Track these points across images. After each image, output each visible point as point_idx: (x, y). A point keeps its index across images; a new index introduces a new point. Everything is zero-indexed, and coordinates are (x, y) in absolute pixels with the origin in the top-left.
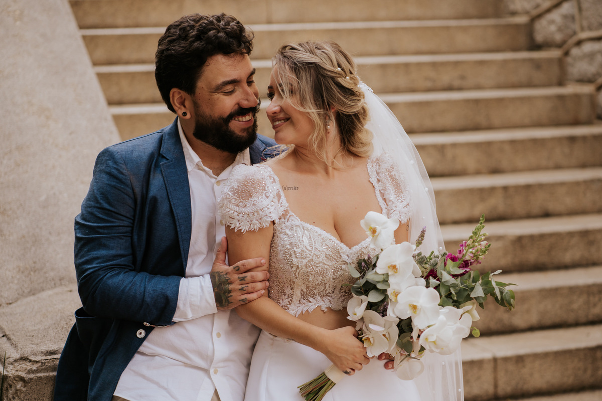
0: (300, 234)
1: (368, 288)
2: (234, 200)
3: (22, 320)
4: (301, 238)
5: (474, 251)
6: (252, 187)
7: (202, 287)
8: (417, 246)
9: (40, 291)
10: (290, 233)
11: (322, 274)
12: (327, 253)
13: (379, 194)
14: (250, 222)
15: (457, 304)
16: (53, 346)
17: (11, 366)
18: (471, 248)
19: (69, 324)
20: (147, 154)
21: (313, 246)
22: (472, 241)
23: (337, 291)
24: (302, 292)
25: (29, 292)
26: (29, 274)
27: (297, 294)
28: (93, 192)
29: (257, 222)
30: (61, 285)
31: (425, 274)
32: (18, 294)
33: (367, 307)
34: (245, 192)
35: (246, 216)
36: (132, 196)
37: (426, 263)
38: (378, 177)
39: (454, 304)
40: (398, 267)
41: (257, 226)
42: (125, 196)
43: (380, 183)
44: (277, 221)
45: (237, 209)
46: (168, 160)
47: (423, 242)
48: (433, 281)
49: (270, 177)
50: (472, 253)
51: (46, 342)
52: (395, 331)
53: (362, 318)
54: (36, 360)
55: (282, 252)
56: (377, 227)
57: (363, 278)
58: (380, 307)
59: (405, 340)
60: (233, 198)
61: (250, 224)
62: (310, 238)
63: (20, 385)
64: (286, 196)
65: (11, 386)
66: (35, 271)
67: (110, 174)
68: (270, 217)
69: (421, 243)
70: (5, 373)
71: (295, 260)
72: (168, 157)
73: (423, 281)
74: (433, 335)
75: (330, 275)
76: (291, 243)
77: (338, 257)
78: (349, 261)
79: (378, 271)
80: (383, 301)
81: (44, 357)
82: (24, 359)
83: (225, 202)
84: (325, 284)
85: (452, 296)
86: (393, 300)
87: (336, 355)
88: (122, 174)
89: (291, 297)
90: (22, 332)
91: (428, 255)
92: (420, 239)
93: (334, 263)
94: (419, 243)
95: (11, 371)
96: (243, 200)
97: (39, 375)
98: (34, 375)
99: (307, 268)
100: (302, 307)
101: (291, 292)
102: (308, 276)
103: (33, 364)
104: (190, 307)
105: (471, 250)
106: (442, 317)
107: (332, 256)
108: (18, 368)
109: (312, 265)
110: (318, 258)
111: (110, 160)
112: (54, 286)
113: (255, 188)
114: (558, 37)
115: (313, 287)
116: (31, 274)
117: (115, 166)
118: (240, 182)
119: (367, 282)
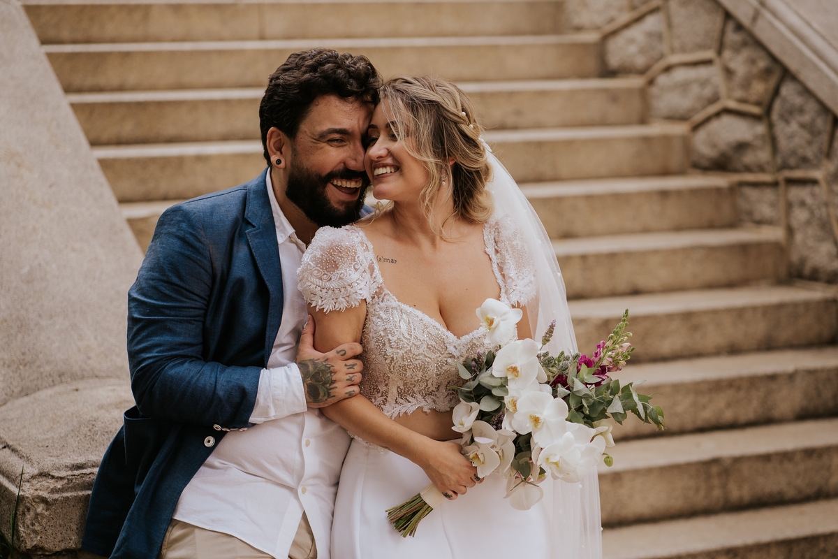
0: (397, 319)
1: (480, 393)
2: (316, 272)
3: (25, 427)
4: (398, 322)
5: (614, 355)
6: (339, 256)
7: (288, 377)
8: (544, 344)
9: (34, 391)
10: (384, 317)
11: (423, 368)
12: (429, 343)
13: (497, 269)
14: (335, 300)
15: (589, 421)
16: (79, 458)
17: (28, 485)
18: (610, 351)
19: (92, 430)
20: (230, 218)
21: (413, 334)
22: (612, 342)
23: (443, 390)
24: (399, 390)
25: (21, 392)
26: (18, 368)
27: (393, 391)
28: (159, 260)
29: (343, 300)
30: (62, 382)
31: (552, 380)
32: (6, 394)
33: (477, 417)
34: (330, 262)
35: (330, 292)
36: (210, 271)
37: (553, 366)
38: (496, 247)
39: (586, 420)
40: (519, 369)
41: (343, 305)
42: (202, 270)
43: (498, 255)
44: (369, 300)
45: (319, 282)
46: (254, 227)
47: (551, 339)
48: (562, 390)
49: (362, 243)
50: (612, 357)
51: (69, 453)
52: (511, 449)
53: (471, 430)
54: (60, 475)
55: (374, 340)
56: (495, 317)
57: (474, 380)
58: (494, 418)
59: (522, 461)
60: (315, 270)
61: (335, 303)
62: (409, 323)
63: (41, 508)
64: (380, 269)
65: (29, 510)
66: (25, 365)
67: (183, 240)
68: (361, 294)
69: (548, 341)
70: (21, 493)
71: (389, 351)
72: (254, 224)
73: (549, 388)
74: (556, 455)
75: (432, 370)
76: (385, 329)
77: (442, 348)
78: (456, 354)
79: (495, 374)
80: (497, 411)
81: (70, 473)
82: (44, 475)
83: (306, 274)
84: (427, 381)
85: (584, 410)
86: (511, 410)
87: (438, 472)
88: (200, 242)
89: (385, 394)
90: (31, 442)
91: (556, 356)
92: (548, 335)
93: (438, 355)
94: (546, 340)
95: (28, 491)
96: (328, 272)
97: (65, 495)
98: (59, 496)
99: (404, 361)
100: (399, 407)
101: (385, 388)
102: (406, 370)
103: (57, 482)
104: (273, 402)
105: (610, 353)
106: (569, 434)
107: (435, 347)
108: (38, 486)
109: (410, 357)
110: (418, 348)
111: (183, 222)
112: (52, 384)
113: (342, 257)
114: (640, 61)
115: (412, 384)
116: (20, 369)
117: (190, 231)
118: (324, 250)
119: (479, 385)
